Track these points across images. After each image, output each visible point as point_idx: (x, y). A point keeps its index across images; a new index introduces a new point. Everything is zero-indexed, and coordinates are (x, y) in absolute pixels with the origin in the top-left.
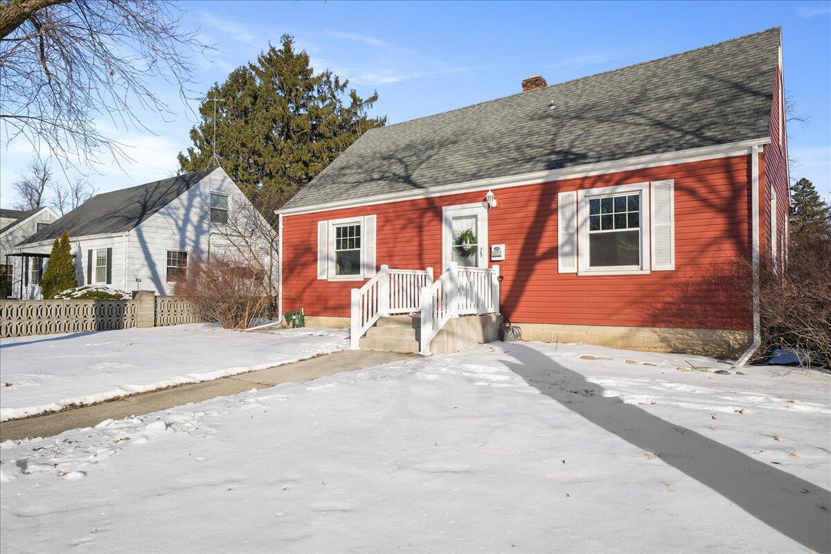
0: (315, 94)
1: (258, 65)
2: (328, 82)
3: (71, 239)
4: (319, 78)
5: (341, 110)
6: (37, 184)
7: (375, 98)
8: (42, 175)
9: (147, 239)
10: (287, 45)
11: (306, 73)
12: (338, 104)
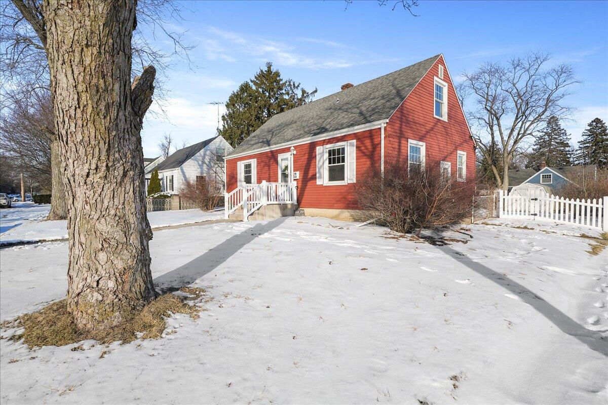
0: (284, 91)
1: (255, 80)
2: (290, 85)
3: (159, 172)
4: (285, 84)
5: (298, 99)
6: (166, 144)
7: (316, 91)
8: (168, 141)
9: (185, 171)
10: (269, 67)
11: (278, 82)
12: (296, 96)
